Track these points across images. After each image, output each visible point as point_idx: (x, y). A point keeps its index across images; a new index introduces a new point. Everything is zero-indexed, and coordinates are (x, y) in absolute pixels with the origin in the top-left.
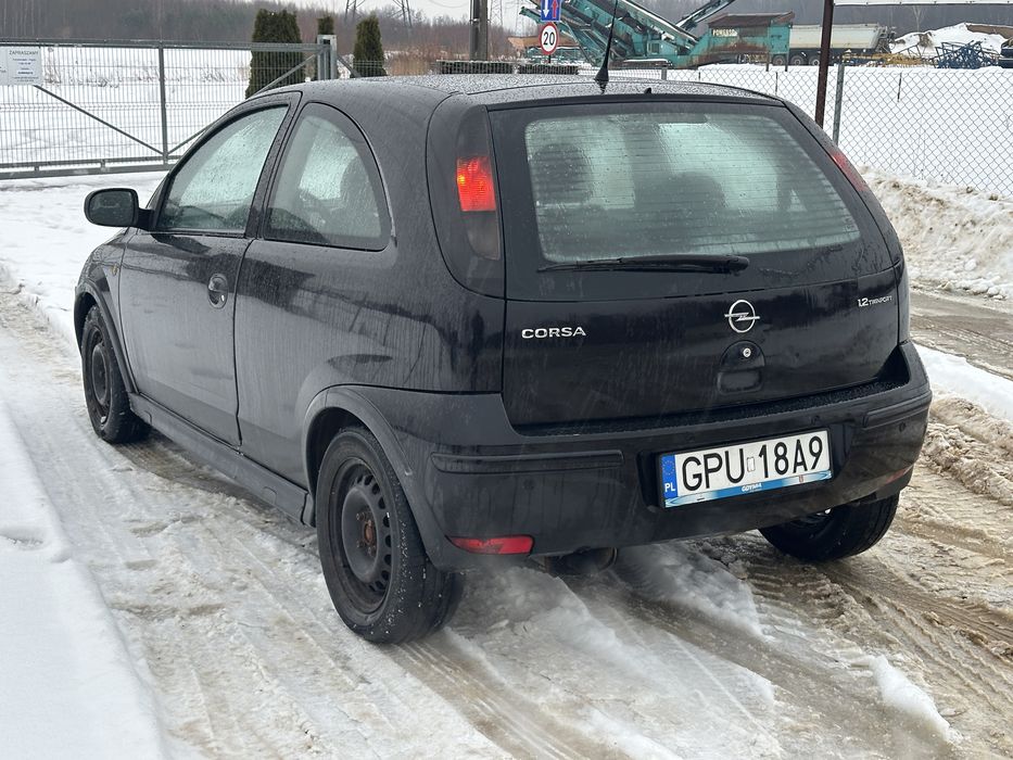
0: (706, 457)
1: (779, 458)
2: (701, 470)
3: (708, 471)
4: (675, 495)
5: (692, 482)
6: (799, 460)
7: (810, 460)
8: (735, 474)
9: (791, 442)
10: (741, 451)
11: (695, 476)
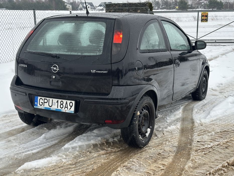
0: (44, 99)
1: (61, 104)
2: (43, 102)
3: (44, 102)
4: (37, 105)
5: (41, 104)
6: (66, 106)
7: (69, 107)
8: (50, 105)
9: (65, 101)
10: (52, 100)
11: (42, 103)
